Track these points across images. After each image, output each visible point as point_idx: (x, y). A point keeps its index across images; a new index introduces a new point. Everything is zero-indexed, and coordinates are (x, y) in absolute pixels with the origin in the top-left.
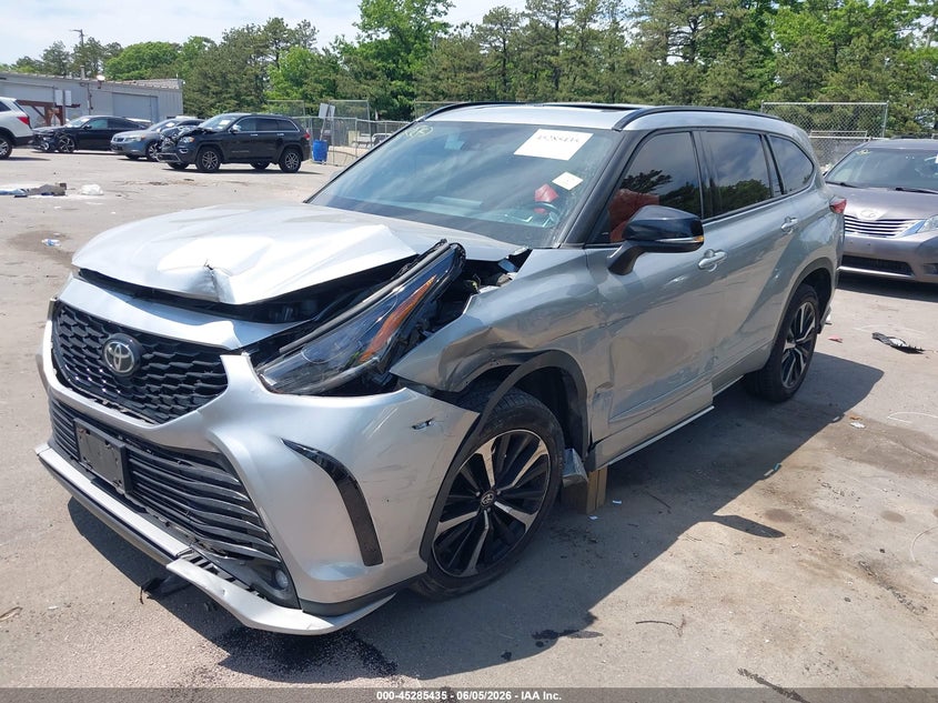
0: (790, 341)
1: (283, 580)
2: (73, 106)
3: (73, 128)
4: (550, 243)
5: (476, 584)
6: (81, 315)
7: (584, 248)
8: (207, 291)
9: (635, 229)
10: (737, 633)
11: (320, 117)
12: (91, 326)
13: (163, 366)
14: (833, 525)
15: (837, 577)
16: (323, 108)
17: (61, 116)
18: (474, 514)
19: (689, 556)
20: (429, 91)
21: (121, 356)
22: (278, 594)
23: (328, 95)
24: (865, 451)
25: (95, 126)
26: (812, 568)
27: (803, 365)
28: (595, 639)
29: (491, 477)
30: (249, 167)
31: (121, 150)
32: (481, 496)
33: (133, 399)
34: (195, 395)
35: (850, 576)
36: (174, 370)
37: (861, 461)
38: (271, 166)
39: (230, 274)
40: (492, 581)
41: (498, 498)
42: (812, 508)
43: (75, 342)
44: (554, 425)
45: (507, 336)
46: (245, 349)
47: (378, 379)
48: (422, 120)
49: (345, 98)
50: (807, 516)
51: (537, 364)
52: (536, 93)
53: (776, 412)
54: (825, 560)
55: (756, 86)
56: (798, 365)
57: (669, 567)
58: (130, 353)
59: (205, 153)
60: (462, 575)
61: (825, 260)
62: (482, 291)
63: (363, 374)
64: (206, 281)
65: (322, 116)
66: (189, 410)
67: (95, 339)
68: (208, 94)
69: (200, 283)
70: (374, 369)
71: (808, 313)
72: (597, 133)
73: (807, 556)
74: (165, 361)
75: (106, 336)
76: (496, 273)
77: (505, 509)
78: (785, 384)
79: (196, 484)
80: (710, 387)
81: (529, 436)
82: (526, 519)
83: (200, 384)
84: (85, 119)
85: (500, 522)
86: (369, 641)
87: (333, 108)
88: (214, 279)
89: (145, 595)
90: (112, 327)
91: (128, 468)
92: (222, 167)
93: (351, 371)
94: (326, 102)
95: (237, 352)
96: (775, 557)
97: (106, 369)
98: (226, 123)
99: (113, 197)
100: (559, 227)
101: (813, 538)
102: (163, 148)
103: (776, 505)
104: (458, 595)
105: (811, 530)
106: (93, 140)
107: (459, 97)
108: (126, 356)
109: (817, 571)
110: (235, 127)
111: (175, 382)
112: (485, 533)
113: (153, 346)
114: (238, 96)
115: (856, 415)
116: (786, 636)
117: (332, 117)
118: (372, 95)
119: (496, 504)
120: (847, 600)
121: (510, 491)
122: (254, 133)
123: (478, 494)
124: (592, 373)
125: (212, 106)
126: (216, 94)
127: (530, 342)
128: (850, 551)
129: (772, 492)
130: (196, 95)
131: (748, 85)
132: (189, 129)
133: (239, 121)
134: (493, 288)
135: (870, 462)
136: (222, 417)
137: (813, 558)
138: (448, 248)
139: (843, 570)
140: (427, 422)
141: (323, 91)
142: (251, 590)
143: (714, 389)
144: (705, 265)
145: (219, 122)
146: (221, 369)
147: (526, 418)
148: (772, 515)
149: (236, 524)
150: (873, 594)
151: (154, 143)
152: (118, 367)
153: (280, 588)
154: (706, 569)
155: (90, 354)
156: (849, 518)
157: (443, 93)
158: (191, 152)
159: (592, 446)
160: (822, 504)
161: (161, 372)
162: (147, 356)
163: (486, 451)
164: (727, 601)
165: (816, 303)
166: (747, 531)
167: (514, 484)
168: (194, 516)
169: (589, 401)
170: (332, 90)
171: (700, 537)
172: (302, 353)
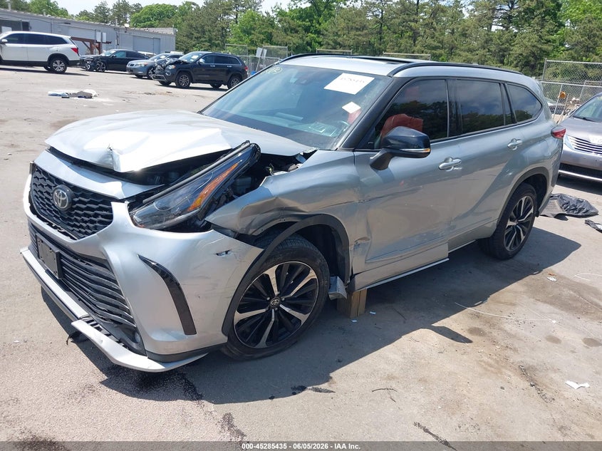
0: (512, 220)
1: (138, 338)
2: (107, 43)
3: (105, 57)
4: (332, 147)
5: (264, 353)
6: (45, 173)
7: (354, 151)
8: (107, 163)
9: (391, 142)
10: (422, 401)
11: (257, 56)
12: (50, 179)
13: (84, 206)
14: (509, 341)
15: (501, 373)
16: (259, 50)
17: (99, 48)
18: (264, 310)
19: (408, 351)
20: (331, 42)
21: (61, 198)
22: (134, 345)
23: (267, 42)
24: (550, 296)
25: (118, 56)
26: (487, 366)
27: (523, 237)
28: (330, 394)
29: (275, 289)
30: (209, 86)
31: (132, 71)
32: (270, 300)
33: (69, 224)
34: (97, 224)
35: (510, 373)
36: (88, 209)
37: (545, 302)
38: (223, 87)
39: (121, 153)
40: (276, 353)
41: (282, 302)
42: (500, 329)
43: (40, 188)
44: (321, 260)
45: (290, 203)
46: (127, 199)
47: (199, 223)
48: (278, 64)
49: (277, 45)
50: (495, 333)
51: (311, 222)
52: (400, 47)
53: (500, 266)
54: (497, 362)
55: (550, 48)
56: (519, 236)
57: (392, 356)
58: (66, 197)
59: (182, 76)
60: (257, 347)
61: (543, 169)
62: (276, 174)
63: (189, 219)
64: (108, 157)
65: (258, 55)
66: (94, 233)
67: (50, 187)
68: (192, 39)
69: (105, 158)
70: (195, 216)
71: (528, 203)
72: (377, 78)
73: (485, 359)
74: (84, 203)
75: (56, 186)
76: (289, 164)
77: (287, 309)
78: (508, 248)
79: (93, 277)
80: (446, 247)
81: (302, 266)
82: (303, 317)
83: (100, 218)
84: (113, 51)
85: (283, 317)
86: (191, 380)
87: (265, 51)
88: (112, 156)
89: (70, 340)
90: (59, 181)
91: (60, 265)
92: (191, 85)
93: (183, 217)
94: (261, 47)
95: (122, 201)
96: (465, 357)
97: (53, 205)
98: (196, 57)
99: (119, 101)
100: (339, 137)
101: (493, 348)
102: (156, 71)
103: (477, 324)
104: (252, 359)
105: (495, 342)
106: (116, 64)
107: (350, 47)
108: (64, 199)
109: (489, 368)
110: (201, 60)
111: (89, 216)
112: (272, 323)
113: (79, 194)
114: (210, 40)
115: (553, 272)
116: (452, 406)
117: (264, 57)
118: (294, 44)
119: (281, 306)
120: (502, 388)
121: (291, 299)
122: (213, 65)
123: (268, 299)
124: (353, 231)
125: (194, 46)
126: (197, 38)
127: (307, 208)
128: (516, 358)
129: (478, 316)
130: (185, 39)
131: (545, 47)
132: (172, 60)
133: (205, 57)
134: (285, 172)
135: (551, 304)
136: (110, 238)
137: (489, 360)
138: (249, 146)
139: (507, 369)
140: (227, 252)
141: (263, 40)
142: (119, 342)
143: (450, 248)
144: (443, 167)
145: (193, 56)
146: (110, 210)
147: (301, 254)
148: (473, 331)
149: (113, 302)
150: (521, 386)
151: (152, 68)
152: (60, 204)
153: (136, 342)
154: (416, 360)
155: (47, 196)
156: (522, 338)
157: (339, 44)
158: (173, 75)
159: (353, 277)
160: (508, 327)
161: (82, 209)
162: (76, 199)
163: (271, 273)
164: (423, 381)
165: (535, 197)
166: (452, 339)
167: (292, 294)
168: (92, 296)
169: (351, 248)
170: (269, 39)
171: (418, 339)
172: (154, 204)
